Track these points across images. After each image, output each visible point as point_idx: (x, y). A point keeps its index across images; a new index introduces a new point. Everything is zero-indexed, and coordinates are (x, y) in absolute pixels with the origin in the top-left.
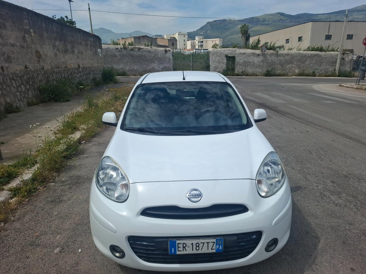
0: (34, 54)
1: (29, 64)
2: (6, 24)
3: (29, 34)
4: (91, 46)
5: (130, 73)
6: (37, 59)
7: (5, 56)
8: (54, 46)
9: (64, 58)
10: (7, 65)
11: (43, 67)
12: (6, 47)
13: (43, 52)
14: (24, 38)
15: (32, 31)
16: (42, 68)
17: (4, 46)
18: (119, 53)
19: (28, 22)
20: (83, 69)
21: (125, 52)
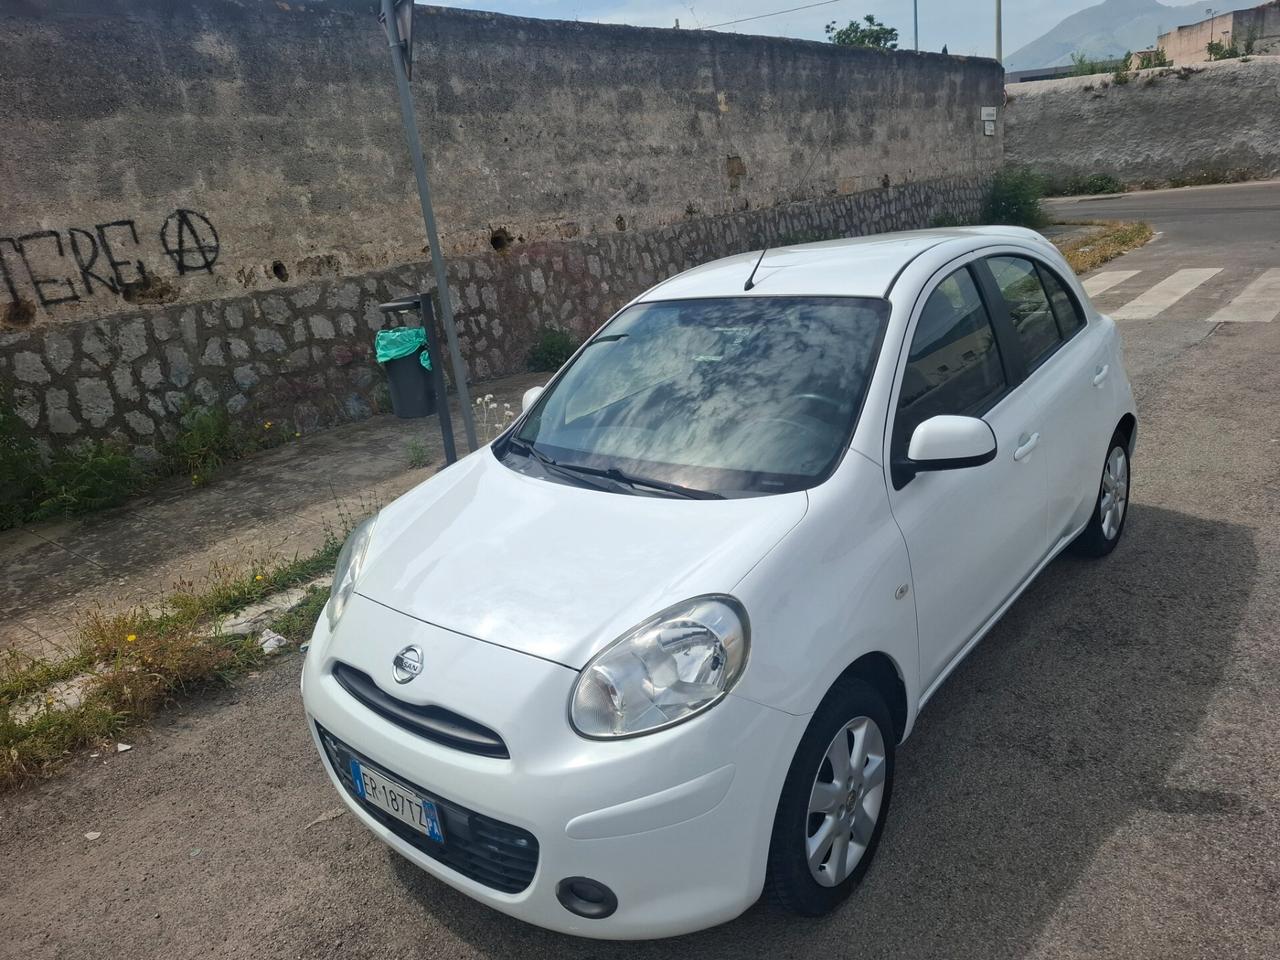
0: (719, 167)
1: (700, 200)
2: (644, 94)
3: (710, 110)
4: (950, 102)
5: (1131, 179)
6: (727, 181)
7: (632, 186)
8: (795, 130)
9: (828, 162)
10: (633, 211)
11: (747, 205)
12: (637, 161)
13: (753, 156)
14: (693, 126)
15: (721, 97)
16: (745, 205)
17: (630, 159)
18: (1096, 105)
19: (710, 75)
20: (902, 190)
21: (1117, 97)
